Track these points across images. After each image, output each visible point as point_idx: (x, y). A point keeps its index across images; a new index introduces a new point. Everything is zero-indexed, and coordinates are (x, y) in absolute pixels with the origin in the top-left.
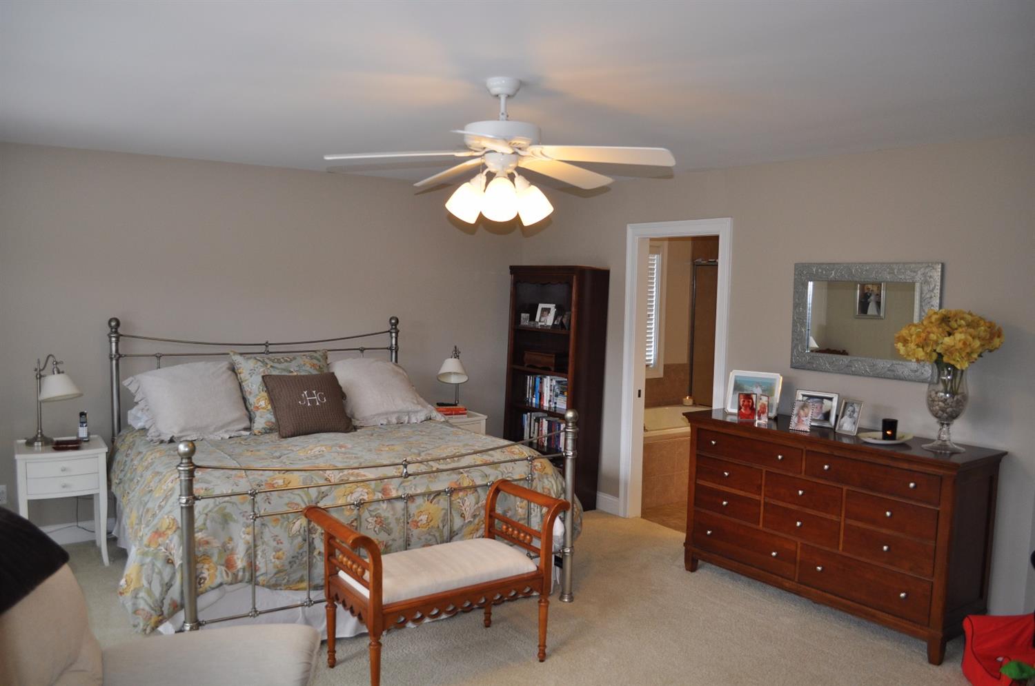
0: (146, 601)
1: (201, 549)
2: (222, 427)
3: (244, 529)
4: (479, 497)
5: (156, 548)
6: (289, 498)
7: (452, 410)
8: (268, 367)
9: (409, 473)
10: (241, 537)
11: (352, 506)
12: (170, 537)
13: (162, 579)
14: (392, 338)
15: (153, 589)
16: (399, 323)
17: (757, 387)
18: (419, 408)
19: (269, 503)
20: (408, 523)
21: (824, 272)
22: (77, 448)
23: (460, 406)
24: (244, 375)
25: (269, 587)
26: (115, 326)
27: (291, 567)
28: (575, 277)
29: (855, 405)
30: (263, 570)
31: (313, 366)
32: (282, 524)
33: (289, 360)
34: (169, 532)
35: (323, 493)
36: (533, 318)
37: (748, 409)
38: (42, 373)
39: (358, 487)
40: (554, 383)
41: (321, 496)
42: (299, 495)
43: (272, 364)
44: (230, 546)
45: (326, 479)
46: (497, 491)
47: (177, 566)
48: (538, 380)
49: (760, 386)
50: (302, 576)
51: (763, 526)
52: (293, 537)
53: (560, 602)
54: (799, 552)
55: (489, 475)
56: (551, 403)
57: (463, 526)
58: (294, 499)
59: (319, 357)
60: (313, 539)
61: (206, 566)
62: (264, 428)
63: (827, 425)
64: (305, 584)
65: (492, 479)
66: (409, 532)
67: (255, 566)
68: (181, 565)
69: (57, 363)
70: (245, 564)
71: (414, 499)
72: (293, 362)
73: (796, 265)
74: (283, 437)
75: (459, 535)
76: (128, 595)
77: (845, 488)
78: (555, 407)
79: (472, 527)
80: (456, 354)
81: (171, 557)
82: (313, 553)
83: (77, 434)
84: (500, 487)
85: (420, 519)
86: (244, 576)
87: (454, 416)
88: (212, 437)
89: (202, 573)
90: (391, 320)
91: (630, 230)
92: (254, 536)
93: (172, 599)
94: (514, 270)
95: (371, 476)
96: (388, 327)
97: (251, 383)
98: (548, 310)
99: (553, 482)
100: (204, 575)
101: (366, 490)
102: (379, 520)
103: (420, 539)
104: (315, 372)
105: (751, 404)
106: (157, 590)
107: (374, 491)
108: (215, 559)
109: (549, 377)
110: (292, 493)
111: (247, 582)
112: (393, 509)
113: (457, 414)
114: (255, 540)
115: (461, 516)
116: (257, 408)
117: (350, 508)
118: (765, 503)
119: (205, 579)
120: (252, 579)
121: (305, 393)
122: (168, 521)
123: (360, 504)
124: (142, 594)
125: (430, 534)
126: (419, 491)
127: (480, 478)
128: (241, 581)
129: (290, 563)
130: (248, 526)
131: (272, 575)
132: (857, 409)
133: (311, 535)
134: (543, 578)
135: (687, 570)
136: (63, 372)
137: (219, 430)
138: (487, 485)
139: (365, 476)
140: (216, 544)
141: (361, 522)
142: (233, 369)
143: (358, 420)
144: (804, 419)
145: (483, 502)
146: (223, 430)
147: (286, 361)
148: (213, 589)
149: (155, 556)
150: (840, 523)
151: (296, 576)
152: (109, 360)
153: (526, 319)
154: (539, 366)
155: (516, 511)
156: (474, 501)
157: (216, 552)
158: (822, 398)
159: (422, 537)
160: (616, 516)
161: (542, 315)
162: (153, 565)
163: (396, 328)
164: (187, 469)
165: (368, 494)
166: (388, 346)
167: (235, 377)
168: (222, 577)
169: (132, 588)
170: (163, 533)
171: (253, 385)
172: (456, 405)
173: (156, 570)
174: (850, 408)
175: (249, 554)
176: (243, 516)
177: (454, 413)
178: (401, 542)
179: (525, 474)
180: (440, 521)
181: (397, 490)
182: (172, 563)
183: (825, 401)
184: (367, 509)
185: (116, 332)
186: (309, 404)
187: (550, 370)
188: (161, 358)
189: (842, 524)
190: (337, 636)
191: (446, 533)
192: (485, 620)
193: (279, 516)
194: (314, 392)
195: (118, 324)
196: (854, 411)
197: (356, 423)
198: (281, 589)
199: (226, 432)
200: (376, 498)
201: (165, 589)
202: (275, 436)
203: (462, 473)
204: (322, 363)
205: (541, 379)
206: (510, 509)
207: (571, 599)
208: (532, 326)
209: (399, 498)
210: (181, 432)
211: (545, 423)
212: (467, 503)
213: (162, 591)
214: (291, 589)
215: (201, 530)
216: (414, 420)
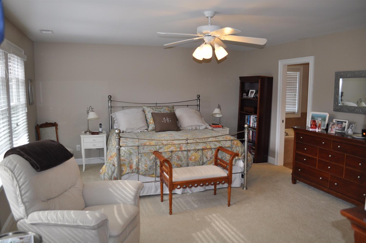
0: (107, 176)
1: (123, 162)
2: (139, 129)
3: (135, 157)
4: (213, 152)
5: (110, 161)
6: (150, 148)
7: (217, 126)
8: (154, 110)
9: (188, 142)
10: (135, 159)
11: (170, 152)
12: (114, 158)
13: (112, 170)
14: (198, 102)
15: (109, 173)
16: (200, 97)
17: (319, 118)
18: (203, 124)
19: (144, 150)
20: (188, 159)
21: (345, 75)
22: (98, 134)
23: (220, 125)
24: (147, 113)
25: (143, 175)
26: (110, 97)
27: (150, 170)
28: (260, 80)
29: (353, 124)
30: (141, 170)
31: (169, 110)
32: (147, 156)
33: (161, 108)
34: (114, 157)
35: (161, 147)
36: (247, 95)
37: (314, 126)
38: (89, 112)
39: (172, 146)
40: (254, 117)
41: (160, 148)
42: (153, 148)
43: (155, 109)
44: (131, 162)
45: (162, 144)
46: (218, 150)
47: (116, 167)
48: (249, 116)
49: (321, 118)
50: (153, 173)
51: (318, 168)
52: (150, 160)
53: (242, 189)
54: (329, 178)
55: (217, 145)
56: (253, 125)
57: (207, 161)
58: (151, 149)
59: (171, 107)
60: (157, 161)
61: (124, 167)
62: (152, 129)
63: (343, 132)
64: (154, 175)
65: (218, 146)
66: (188, 161)
67: (139, 168)
68: (117, 166)
69: (92, 109)
70: (135, 167)
71: (190, 151)
72: (162, 109)
73: (336, 73)
74: (156, 132)
75: (205, 164)
76: (102, 174)
77: (346, 154)
78: (254, 126)
79: (210, 162)
80: (219, 107)
81: (114, 164)
82: (157, 166)
83: (99, 130)
84: (219, 149)
85: (192, 158)
86: (135, 171)
87: (217, 128)
88: (135, 131)
89: (123, 169)
90: (197, 95)
91: (280, 62)
92: (138, 159)
93: (114, 176)
94: (241, 78)
95: (176, 143)
96: (197, 98)
97: (149, 115)
98: (253, 92)
99: (240, 149)
100: (124, 170)
101: (174, 147)
102: (178, 157)
103: (192, 164)
104: (168, 112)
105: (315, 124)
106: (110, 173)
107: (177, 148)
108: (127, 165)
109: (252, 116)
110: (151, 147)
111: (136, 173)
112: (183, 154)
113: (219, 128)
114: (139, 161)
115: (206, 158)
116: (150, 123)
117: (169, 153)
118: (318, 159)
119: (124, 171)
120: (138, 172)
121: (164, 118)
122: (114, 153)
123: (172, 152)
124: (106, 174)
125: (195, 163)
126: (192, 149)
127: (213, 146)
128: (134, 173)
129: (149, 168)
130: (137, 156)
131: (144, 171)
132: (353, 126)
133: (156, 160)
134: (229, 178)
135: (292, 183)
136: (94, 111)
137: (138, 130)
138: (215, 148)
139: (175, 143)
140: (127, 161)
141: (172, 157)
142: (144, 111)
143: (182, 128)
144: (333, 129)
145: (214, 154)
146: (139, 130)
147: (160, 108)
148: (126, 174)
149: (110, 163)
150: (343, 167)
151: (152, 172)
152: (108, 108)
153: (245, 95)
154: (249, 112)
155: (226, 157)
156: (211, 153)
157: (127, 163)
158: (342, 122)
159: (193, 164)
160: (274, 165)
161: (251, 94)
162: (109, 166)
163: (199, 98)
164: (118, 137)
165: (175, 148)
166: (197, 104)
167: (144, 113)
168: (128, 171)
169: (103, 172)
170: (113, 157)
171: (149, 116)
172: (219, 124)
173: (110, 167)
174: (351, 125)
175: (137, 165)
176: (136, 153)
177: (217, 127)
178: (185, 165)
179: (230, 145)
180: (199, 159)
181: (185, 148)
182: (115, 166)
183: (344, 123)
184: (174, 153)
185: (110, 100)
186: (165, 122)
187: (252, 113)
188: (124, 108)
189: (344, 168)
190: (164, 193)
191: (201, 162)
192: (214, 193)
193: (146, 154)
194: (167, 118)
195: (111, 97)
196: (352, 127)
197: (181, 129)
198: (147, 176)
199: (140, 130)
200: (177, 150)
201: (112, 173)
202: (154, 132)
203: (207, 144)
204: (172, 109)
205: (250, 116)
206: (224, 157)
207: (247, 189)
208: (247, 98)
209: (185, 150)
210: (126, 130)
211: (251, 132)
212: (208, 154)
213: (111, 173)
214: (150, 176)
215: (123, 156)
216: (201, 128)
